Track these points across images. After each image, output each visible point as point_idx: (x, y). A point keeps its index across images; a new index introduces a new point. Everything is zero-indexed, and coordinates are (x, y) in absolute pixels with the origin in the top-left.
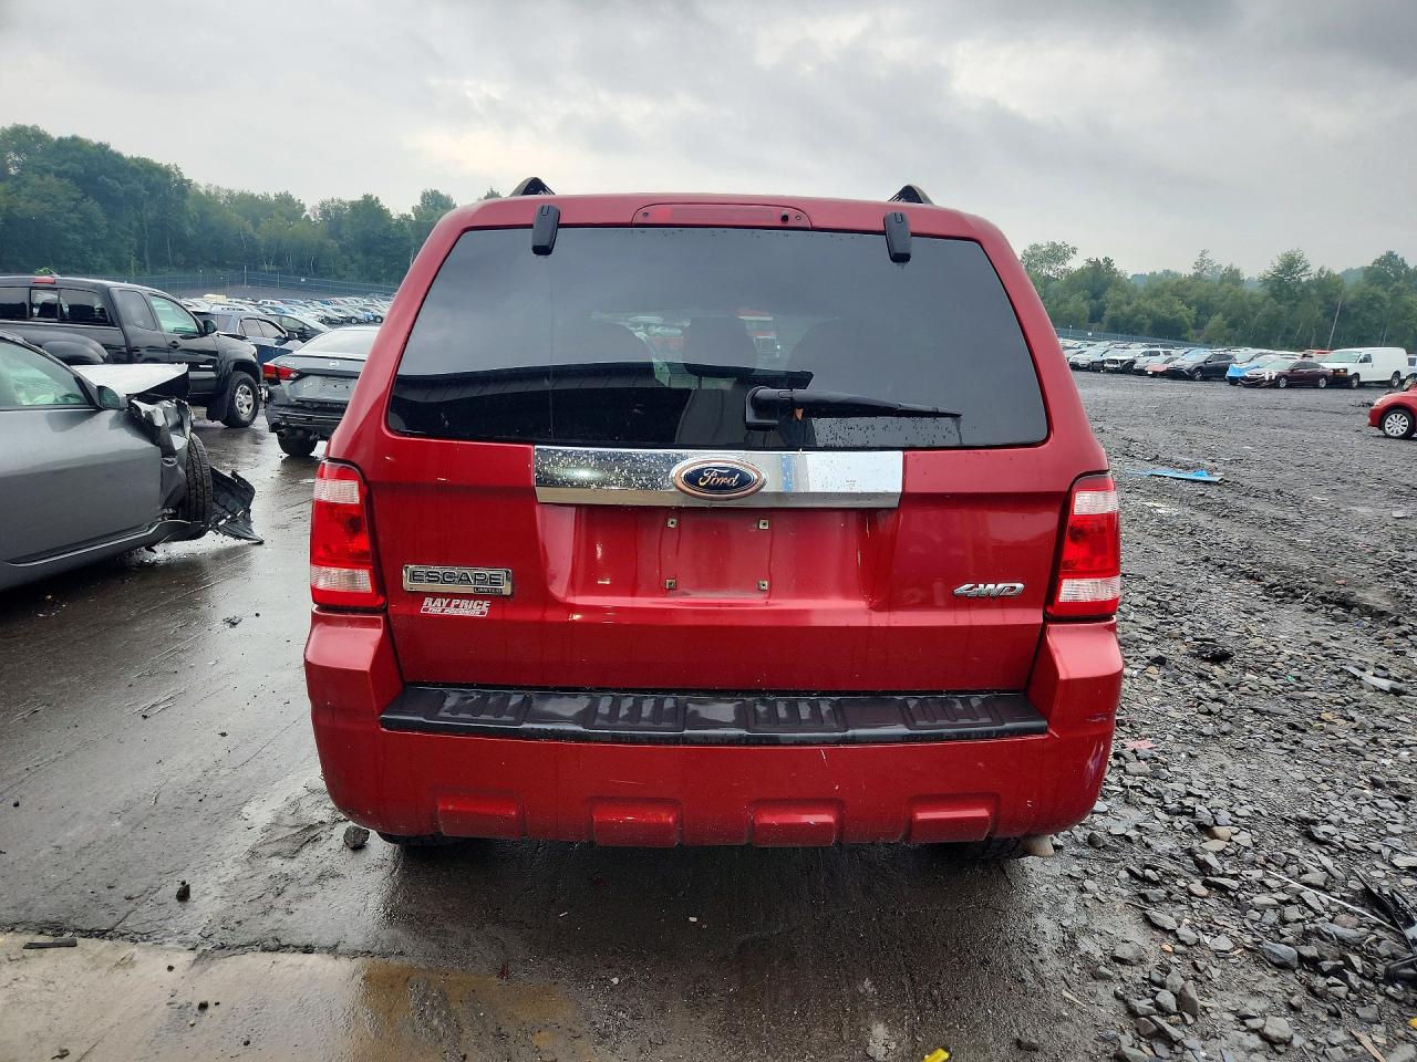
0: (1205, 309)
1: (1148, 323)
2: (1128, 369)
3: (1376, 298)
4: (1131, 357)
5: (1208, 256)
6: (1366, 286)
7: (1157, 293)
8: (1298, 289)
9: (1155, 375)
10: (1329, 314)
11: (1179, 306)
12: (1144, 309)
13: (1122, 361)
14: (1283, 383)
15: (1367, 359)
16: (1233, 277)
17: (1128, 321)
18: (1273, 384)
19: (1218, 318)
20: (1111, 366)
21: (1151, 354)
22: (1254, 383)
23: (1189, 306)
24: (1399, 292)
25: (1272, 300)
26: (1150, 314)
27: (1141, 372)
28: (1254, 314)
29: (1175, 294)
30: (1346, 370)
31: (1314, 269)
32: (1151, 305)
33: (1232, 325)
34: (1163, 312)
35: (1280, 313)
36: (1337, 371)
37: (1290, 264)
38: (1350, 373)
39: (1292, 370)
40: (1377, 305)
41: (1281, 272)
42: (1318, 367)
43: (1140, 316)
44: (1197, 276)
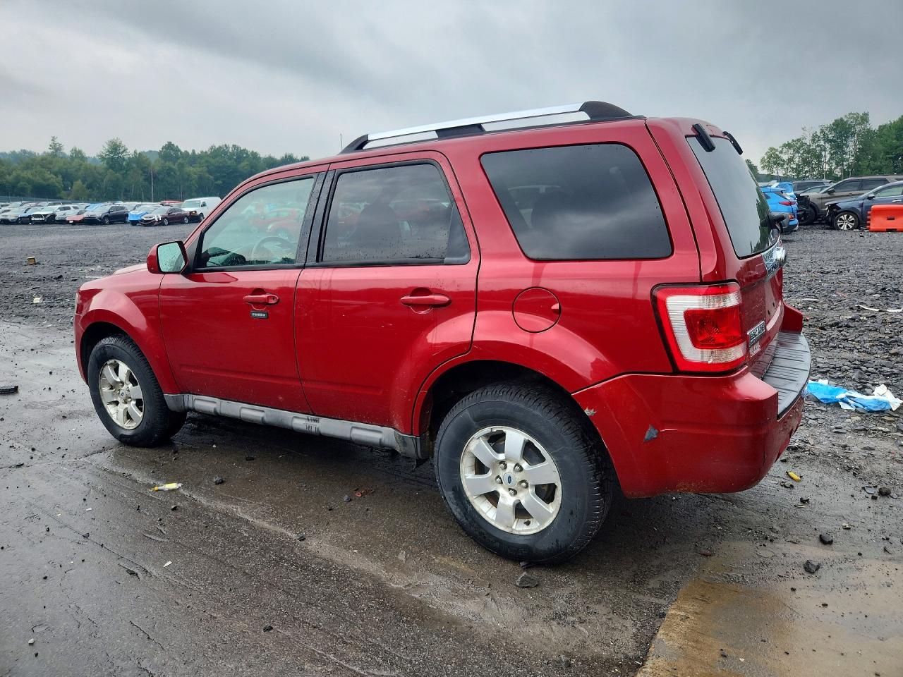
0: (68, 177)
1: (29, 187)
2: (51, 220)
3: (171, 169)
4: (51, 212)
5: (57, 141)
6: (163, 162)
7: (28, 167)
8: (124, 164)
9: (75, 223)
10: (147, 179)
11: (48, 175)
12: (23, 177)
13: (45, 215)
14: (166, 222)
15: (204, 205)
16: (78, 154)
17: (14, 187)
18: (161, 223)
19: (79, 182)
20: (38, 219)
21: (65, 209)
22: (149, 223)
23: (56, 174)
24: (181, 166)
25: (111, 170)
26: (29, 181)
27: (63, 222)
28: (102, 181)
29: (43, 166)
30: (196, 212)
31: (131, 151)
32: (27, 174)
33: (90, 187)
34: (38, 179)
35: (118, 179)
36: (191, 212)
37: (115, 148)
38: (198, 213)
39: (169, 214)
40: (172, 173)
41: (111, 152)
42: (181, 211)
43: (21, 183)
44: (54, 155)
